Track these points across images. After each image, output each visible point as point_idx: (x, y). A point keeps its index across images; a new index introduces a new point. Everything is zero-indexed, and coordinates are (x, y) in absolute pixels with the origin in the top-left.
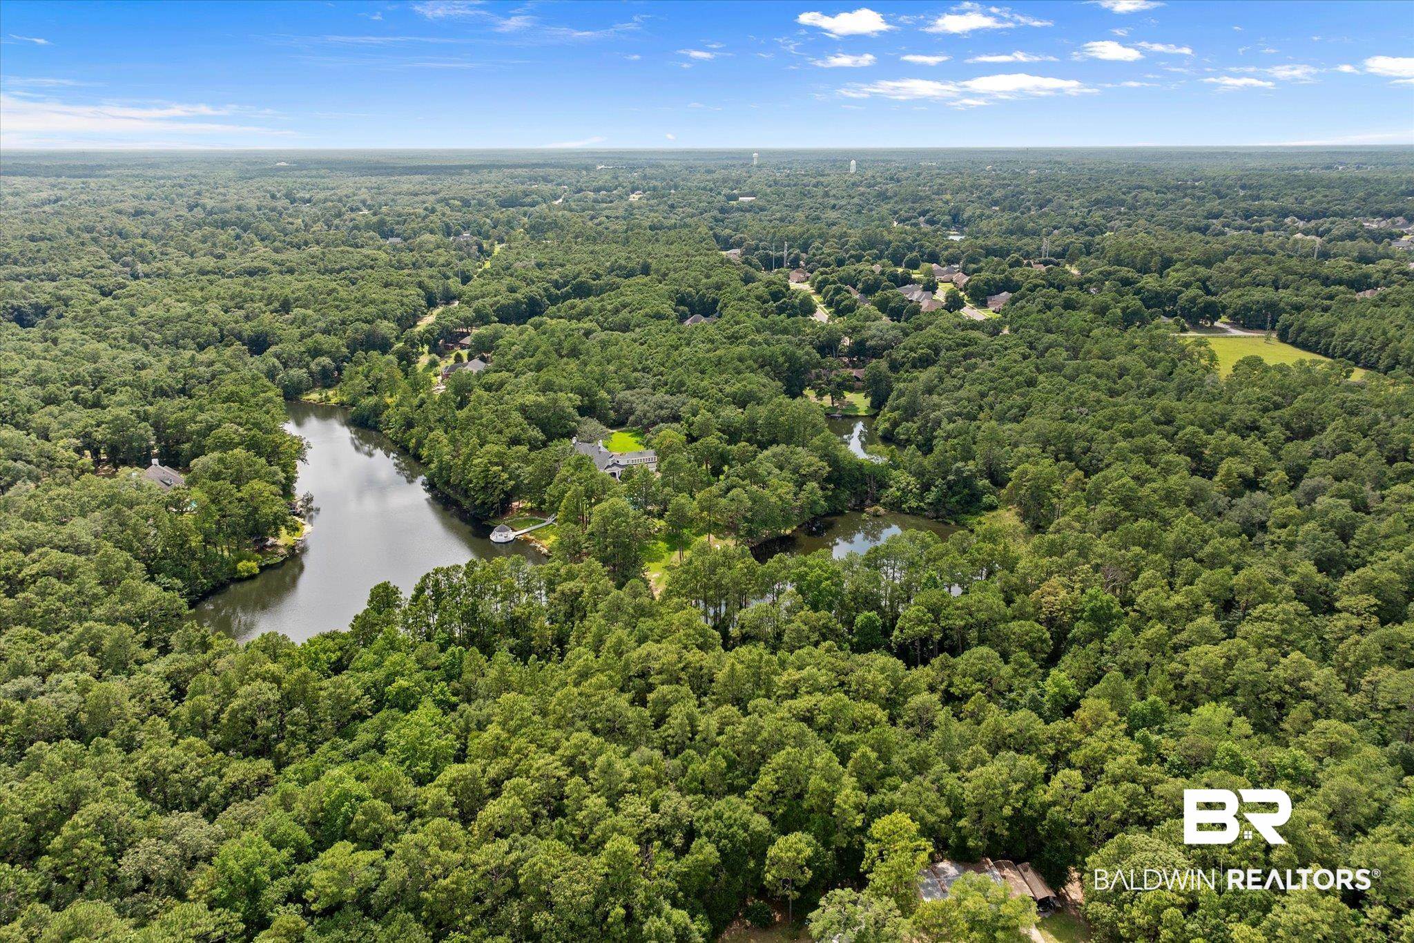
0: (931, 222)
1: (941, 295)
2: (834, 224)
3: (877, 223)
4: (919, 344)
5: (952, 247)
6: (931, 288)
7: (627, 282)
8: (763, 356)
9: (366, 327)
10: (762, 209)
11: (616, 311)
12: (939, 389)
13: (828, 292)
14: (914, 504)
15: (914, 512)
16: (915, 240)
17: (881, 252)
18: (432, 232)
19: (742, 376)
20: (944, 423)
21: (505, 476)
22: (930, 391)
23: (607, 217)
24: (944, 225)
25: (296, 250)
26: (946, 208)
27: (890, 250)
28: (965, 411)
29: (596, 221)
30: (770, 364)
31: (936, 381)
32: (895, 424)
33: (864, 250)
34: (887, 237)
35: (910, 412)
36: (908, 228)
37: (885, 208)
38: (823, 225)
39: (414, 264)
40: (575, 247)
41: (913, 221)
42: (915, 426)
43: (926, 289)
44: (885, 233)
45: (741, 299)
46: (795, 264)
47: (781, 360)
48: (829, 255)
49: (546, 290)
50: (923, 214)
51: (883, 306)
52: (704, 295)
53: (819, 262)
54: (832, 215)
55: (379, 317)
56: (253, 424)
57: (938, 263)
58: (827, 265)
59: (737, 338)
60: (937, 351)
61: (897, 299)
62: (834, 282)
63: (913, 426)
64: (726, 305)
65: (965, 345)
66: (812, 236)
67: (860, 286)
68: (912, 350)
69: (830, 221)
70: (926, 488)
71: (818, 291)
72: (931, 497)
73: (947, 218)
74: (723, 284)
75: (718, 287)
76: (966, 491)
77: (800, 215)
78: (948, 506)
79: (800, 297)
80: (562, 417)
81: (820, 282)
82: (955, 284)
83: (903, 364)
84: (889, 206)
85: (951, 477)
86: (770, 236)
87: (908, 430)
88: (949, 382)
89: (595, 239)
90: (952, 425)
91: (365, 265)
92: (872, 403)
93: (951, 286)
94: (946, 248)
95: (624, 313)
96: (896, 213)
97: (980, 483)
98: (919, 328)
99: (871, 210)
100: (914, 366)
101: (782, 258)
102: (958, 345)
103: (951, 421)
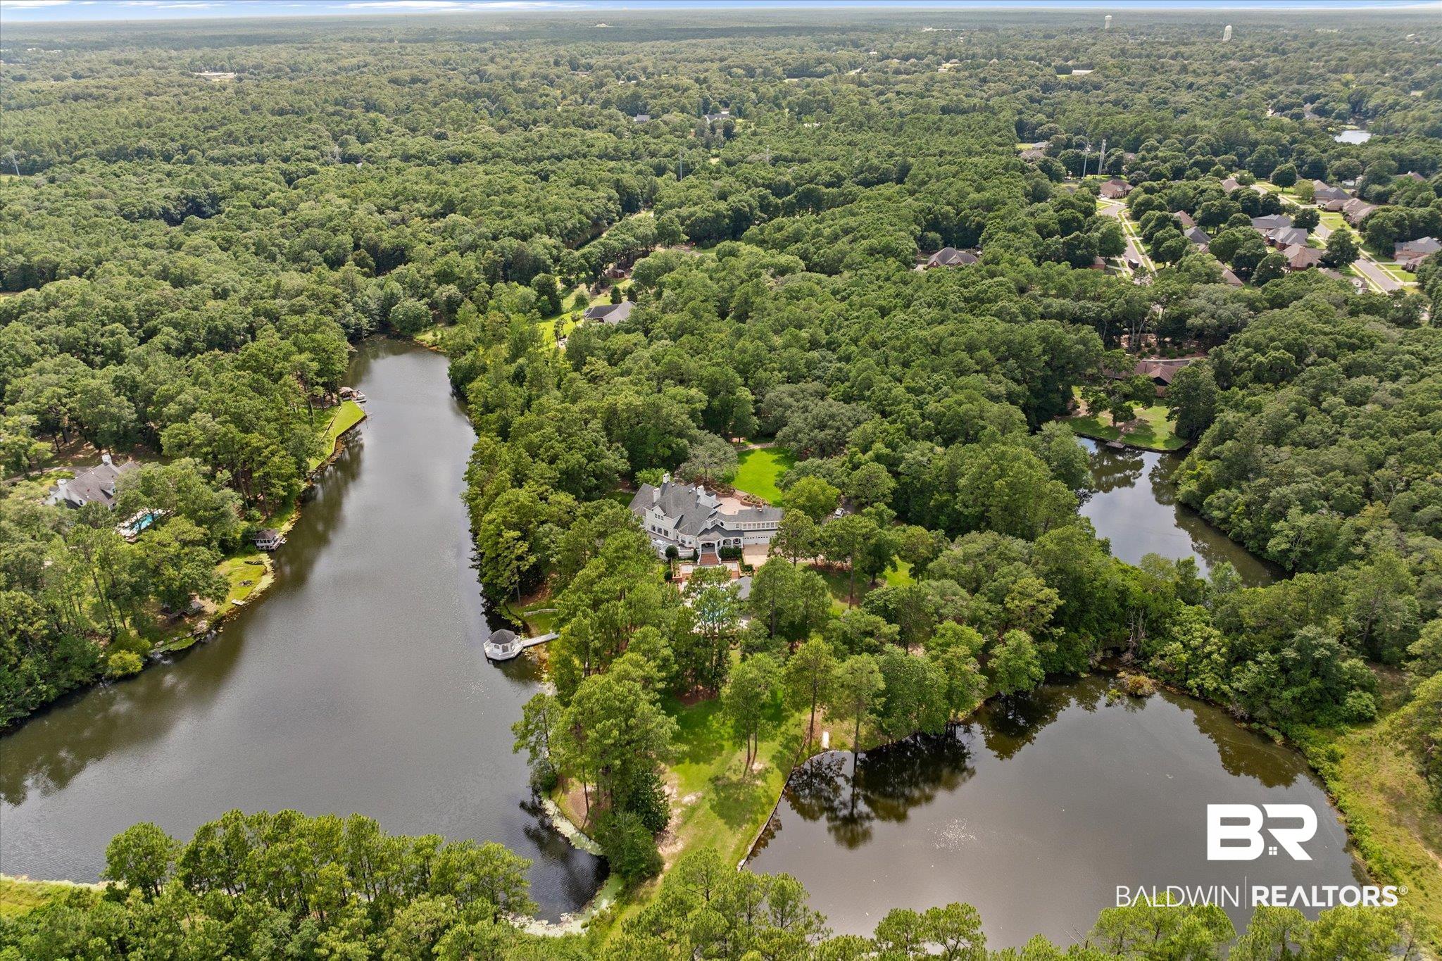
0: (1321, 112)
1: (1322, 235)
2: (1184, 112)
3: (1244, 111)
4: (1272, 339)
5: (1347, 154)
6: (1307, 222)
7: (867, 192)
8: (1008, 343)
9: (515, 243)
10: (1097, 87)
11: (835, 238)
12: (1294, 435)
13: (1148, 221)
14: (1210, 684)
15: (1205, 699)
16: (1294, 141)
17: (1242, 156)
18: (683, 110)
19: (963, 380)
20: (1294, 512)
21: (522, 547)
22: (1277, 436)
23: (898, 93)
24: (1339, 116)
25: (520, 130)
26: (1345, 93)
27: (1255, 156)
28: (1338, 492)
29: (882, 98)
30: (1016, 356)
31: (1290, 418)
32: (1208, 488)
33: (1216, 154)
34: (1254, 134)
35: (1238, 471)
36: (1286, 120)
37: (1260, 89)
38: (1168, 114)
39: (633, 154)
40: (834, 134)
41: (1296, 110)
42: (1242, 498)
43: (1298, 224)
44: (1251, 130)
45: (1013, 230)
46: (1114, 170)
47: (1038, 349)
48: (1164, 160)
49: (763, 198)
50: (1312, 99)
51: (1224, 252)
52: (967, 217)
53: (1146, 170)
54: (1185, 98)
55: (538, 230)
56: (232, 415)
57: (1323, 179)
58: (1157, 176)
59: (982, 301)
60: (1300, 353)
61: (1249, 244)
62: (1160, 208)
63: (1238, 497)
64: (990, 237)
65: (1353, 348)
66: (1148, 130)
67: (1198, 214)
68: (1259, 348)
69: (1180, 106)
70: (1239, 657)
71: (1135, 216)
72: (1247, 677)
73: (1344, 107)
74: (996, 202)
75: (989, 206)
76: (1316, 683)
77: (1142, 97)
78: (1275, 705)
79: (1103, 230)
80: (668, 430)
81: (1140, 204)
82: (1346, 216)
83: (1239, 372)
84: (1266, 88)
85: (1290, 653)
86: (1091, 127)
87: (1229, 502)
88: (1315, 425)
89: (861, 125)
90: (1308, 518)
91: (577, 153)
92: (1178, 429)
93: (1338, 217)
94: (1339, 157)
95: (843, 244)
96: (1273, 97)
97: (1345, 665)
98: (1279, 302)
99: (1239, 92)
100: (1258, 379)
101: (1097, 160)
102: (1339, 346)
103: (1308, 509)
